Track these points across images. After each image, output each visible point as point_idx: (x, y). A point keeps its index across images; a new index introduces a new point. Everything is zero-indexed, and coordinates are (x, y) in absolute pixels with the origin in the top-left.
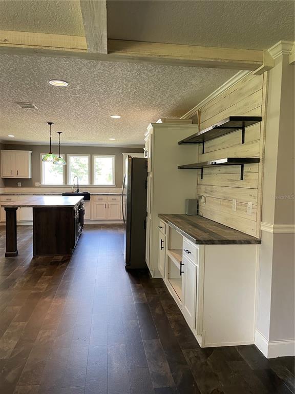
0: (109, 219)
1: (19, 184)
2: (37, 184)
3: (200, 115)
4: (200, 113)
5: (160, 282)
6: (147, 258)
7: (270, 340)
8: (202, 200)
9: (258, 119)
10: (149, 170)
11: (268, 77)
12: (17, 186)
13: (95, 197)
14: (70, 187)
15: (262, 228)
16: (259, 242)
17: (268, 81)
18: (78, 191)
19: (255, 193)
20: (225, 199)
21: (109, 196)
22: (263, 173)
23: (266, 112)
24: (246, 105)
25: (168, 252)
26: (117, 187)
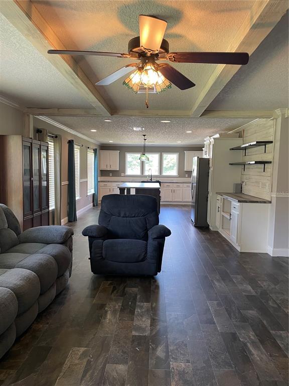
0: (174, 201)
1: (111, 174)
2: (122, 174)
3: (244, 132)
4: (244, 130)
5: (217, 233)
6: (208, 219)
7: (274, 248)
8: (244, 184)
9: (272, 142)
10: (211, 165)
11: (276, 122)
12: (109, 176)
13: (164, 184)
14: (146, 176)
15: (272, 195)
16: (270, 202)
17: (276, 124)
18: (151, 180)
19: (269, 178)
20: (256, 182)
21: (174, 184)
22: (273, 169)
23: (275, 139)
24: (267, 133)
25: (222, 213)
26: (179, 177)
